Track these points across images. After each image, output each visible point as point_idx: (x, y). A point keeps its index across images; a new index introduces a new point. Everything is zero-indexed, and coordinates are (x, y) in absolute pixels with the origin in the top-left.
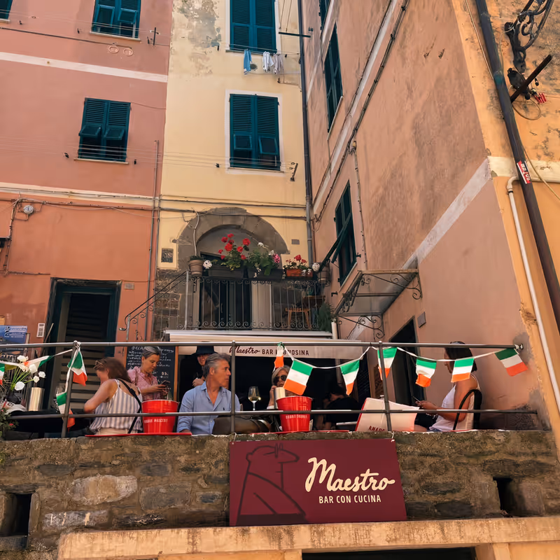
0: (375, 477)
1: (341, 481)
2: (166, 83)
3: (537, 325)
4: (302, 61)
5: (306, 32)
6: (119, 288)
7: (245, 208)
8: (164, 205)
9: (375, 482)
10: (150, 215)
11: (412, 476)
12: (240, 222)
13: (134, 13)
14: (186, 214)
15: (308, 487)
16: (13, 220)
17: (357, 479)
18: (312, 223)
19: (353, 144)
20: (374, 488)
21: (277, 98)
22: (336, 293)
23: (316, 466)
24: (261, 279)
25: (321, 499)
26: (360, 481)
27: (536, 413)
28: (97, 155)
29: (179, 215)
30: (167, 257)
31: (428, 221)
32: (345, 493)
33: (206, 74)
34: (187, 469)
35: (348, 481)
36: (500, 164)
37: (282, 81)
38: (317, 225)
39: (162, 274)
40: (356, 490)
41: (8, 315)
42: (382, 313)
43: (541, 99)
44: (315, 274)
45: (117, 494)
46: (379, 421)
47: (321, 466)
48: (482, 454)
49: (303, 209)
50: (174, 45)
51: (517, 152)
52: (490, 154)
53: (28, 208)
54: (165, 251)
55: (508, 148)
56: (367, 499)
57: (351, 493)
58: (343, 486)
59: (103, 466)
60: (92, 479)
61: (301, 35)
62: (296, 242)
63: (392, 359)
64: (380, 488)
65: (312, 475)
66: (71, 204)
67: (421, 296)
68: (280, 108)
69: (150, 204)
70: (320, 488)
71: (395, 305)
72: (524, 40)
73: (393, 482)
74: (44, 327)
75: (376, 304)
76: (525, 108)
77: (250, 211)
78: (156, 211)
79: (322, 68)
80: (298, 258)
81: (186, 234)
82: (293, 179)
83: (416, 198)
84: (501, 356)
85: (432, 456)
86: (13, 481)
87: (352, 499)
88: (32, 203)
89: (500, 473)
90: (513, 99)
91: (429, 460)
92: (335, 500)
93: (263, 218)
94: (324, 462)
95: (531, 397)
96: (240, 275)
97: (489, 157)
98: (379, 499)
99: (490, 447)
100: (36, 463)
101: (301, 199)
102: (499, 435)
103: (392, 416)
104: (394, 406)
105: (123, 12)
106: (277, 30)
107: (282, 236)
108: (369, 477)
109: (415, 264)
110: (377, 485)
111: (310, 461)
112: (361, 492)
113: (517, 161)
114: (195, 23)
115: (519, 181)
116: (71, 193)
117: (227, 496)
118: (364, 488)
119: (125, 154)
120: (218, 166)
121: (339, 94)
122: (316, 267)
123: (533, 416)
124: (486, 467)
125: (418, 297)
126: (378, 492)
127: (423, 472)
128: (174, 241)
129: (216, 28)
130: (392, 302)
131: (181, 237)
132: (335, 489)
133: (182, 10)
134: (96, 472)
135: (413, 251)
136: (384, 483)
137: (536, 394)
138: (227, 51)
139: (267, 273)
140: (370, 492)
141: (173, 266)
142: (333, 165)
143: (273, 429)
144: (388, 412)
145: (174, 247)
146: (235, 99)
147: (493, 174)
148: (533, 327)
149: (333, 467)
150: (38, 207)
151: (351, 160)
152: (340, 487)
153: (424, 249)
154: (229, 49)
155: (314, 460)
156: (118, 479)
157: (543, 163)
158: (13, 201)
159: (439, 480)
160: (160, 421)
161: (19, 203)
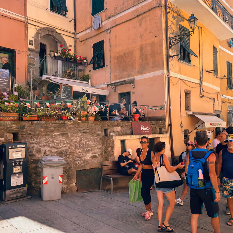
12: (54, 34)
14: (37, 27)
36: (165, 71)
39: (29, 49)
54: (30, 41)
62: (70, 46)
69: (23, 19)
77: (57, 31)
78: (26, 23)
82: (70, 21)
93: (61, 35)
101: (72, 30)
107: (66, 42)
113: (168, 72)
120: (46, 9)
131: (35, 36)
141: (33, 47)
145: (33, 39)
147: (164, 74)
153: (137, 77)
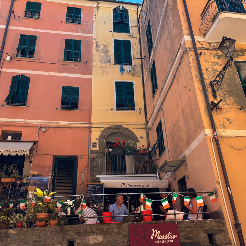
0: (171, 235)
1: (161, 236)
2: (92, 79)
3: (220, 185)
4: (142, 67)
5: (143, 57)
6: (78, 158)
7: (123, 125)
8: (93, 126)
9: (171, 236)
10: (87, 130)
11: (182, 234)
12: (121, 131)
13: (79, 52)
14: (101, 129)
15: (152, 238)
16: (38, 134)
17: (166, 235)
18: (148, 130)
19: (162, 107)
20: (171, 238)
21: (133, 82)
22: (158, 159)
23: (154, 232)
24: (130, 154)
25: (156, 241)
26: (167, 236)
27: (220, 213)
28: (67, 108)
29: (98, 129)
30: (94, 146)
31: (188, 144)
32: (163, 240)
33: (106, 74)
34: (117, 233)
35: (164, 236)
36: (208, 131)
37: (134, 75)
38: (150, 132)
39: (93, 152)
40: (166, 239)
41: (38, 170)
42: (175, 171)
43: (221, 109)
44: (150, 152)
45: (98, 240)
46: (172, 217)
47: (156, 231)
48: (203, 227)
49: (144, 125)
50: (94, 63)
51: (213, 127)
52: (205, 128)
53: (44, 130)
54: (94, 143)
55: (211, 126)
56: (169, 241)
57: (164, 240)
58: (162, 238)
59: (94, 233)
60: (90, 237)
61: (141, 59)
62: (142, 137)
63: (176, 197)
64: (173, 238)
65: (153, 234)
66: (59, 127)
67: (187, 168)
68: (134, 86)
69: (87, 125)
70: (155, 238)
71: (179, 170)
72: (216, 89)
73: (177, 236)
74: (51, 174)
75: (173, 169)
76: (217, 111)
77: (125, 126)
78: (90, 128)
79: (150, 73)
80: (143, 146)
81: (101, 136)
82: (140, 113)
83: (184, 133)
84: (210, 195)
85: (188, 228)
86: (69, 238)
87: (165, 242)
88: (45, 127)
89: (209, 233)
90: (212, 109)
91: (187, 229)
92: (160, 242)
93: (129, 129)
94: (156, 230)
95: (219, 208)
96: (122, 153)
97: (205, 129)
98: (173, 242)
99: (206, 225)
100: (75, 232)
101: (143, 121)
102: (208, 221)
103: (176, 215)
104: (177, 212)
105: (75, 52)
106: (132, 57)
107: (136, 135)
108: (170, 235)
109: (185, 157)
110: (172, 237)
111: (152, 230)
112: (167, 239)
113: (214, 131)
114: (101, 55)
115: (214, 137)
116: (59, 123)
117: (129, 241)
118: (168, 238)
119: (78, 108)
120: (112, 110)
121: (156, 86)
122: (150, 149)
123: (219, 214)
124: (205, 231)
125: (186, 169)
126: (173, 239)
127: (185, 233)
128: (97, 139)
129: (109, 55)
130: (177, 168)
131: (99, 138)
132: (160, 239)
133: (96, 50)
134: (92, 234)
135: (184, 152)
136: (174, 237)
137: (220, 207)
138: (113, 65)
139: (132, 152)
140: (170, 239)
141: (97, 149)
142: (155, 111)
143: (141, 221)
144: (175, 214)
145: (97, 141)
146: (117, 83)
147: (206, 135)
148: (219, 186)
149: (159, 232)
150: (47, 128)
151: (161, 112)
152: (161, 238)
153: (187, 152)
154: (114, 64)
155: (153, 230)
156: (98, 236)
157: (222, 130)
158: (38, 127)
159: (191, 235)
160: (108, 218)
161: (41, 128)
